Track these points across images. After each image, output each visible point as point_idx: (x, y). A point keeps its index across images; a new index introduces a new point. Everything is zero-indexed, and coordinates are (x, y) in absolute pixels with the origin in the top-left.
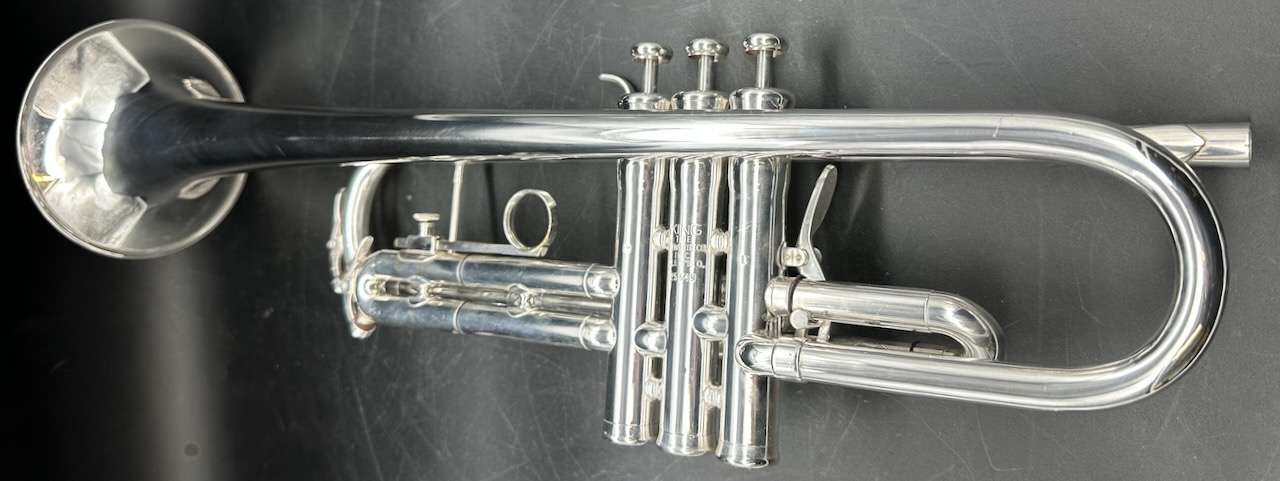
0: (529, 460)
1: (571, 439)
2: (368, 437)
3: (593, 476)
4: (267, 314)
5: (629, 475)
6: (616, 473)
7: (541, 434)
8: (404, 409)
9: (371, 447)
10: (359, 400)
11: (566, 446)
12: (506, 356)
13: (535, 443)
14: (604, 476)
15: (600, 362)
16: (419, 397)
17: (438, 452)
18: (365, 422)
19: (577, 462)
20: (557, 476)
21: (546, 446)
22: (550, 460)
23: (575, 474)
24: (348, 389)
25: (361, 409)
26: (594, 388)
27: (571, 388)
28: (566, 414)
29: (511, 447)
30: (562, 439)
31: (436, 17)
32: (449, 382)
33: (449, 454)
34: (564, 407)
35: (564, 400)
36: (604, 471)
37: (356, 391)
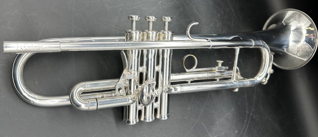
0: (190, 4)
1: (181, 10)
2: (230, 5)
3: (174, 2)
5: (166, 3)
6: (169, 4)
7: (188, 10)
8: (222, 12)
11: (182, 8)
12: (199, 27)
13: (189, 8)
14: (172, 2)
15: (176, 28)
16: (219, 15)
17: (212, 3)
19: (179, 5)
20: (183, 1)
21: (186, 8)
22: (185, 5)
23: (178, 2)
24: (237, 15)
25: (233, 11)
26: (177, 22)
27: (182, 21)
29: (195, 7)
30: (183, 10)
31: (232, 110)
32: (212, 20)
33: (209, 3)
34: (183, 17)
36: (172, 4)
37: (235, 15)
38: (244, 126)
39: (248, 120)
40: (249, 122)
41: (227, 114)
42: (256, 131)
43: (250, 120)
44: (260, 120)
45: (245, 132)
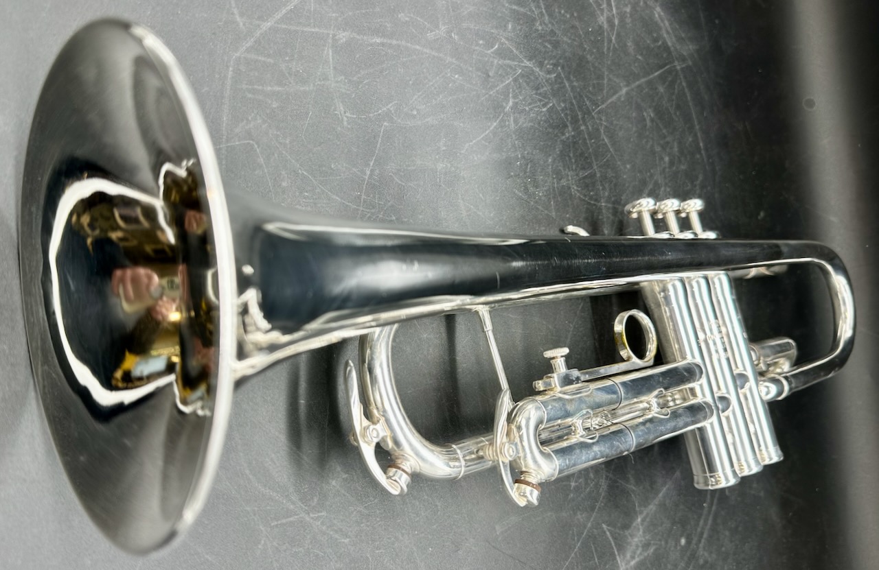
0: (593, 114)
1: (567, 135)
2: (696, 123)
3: (551, 105)
4: (762, 214)
5: (527, 109)
6: (536, 109)
7: (586, 136)
8: (676, 148)
9: (694, 116)
10: (703, 152)
11: (570, 128)
16: (667, 159)
18: (699, 135)
19: (563, 116)
21: (583, 128)
22: (580, 115)
24: (710, 160)
27: (570, 178)
28: (571, 155)
30: (573, 134)
35: (574, 167)
37: (705, 160)
38: (702, 522)
39: (712, 504)
40: (714, 508)
41: (665, 489)
42: (727, 533)
43: (715, 501)
44: (739, 499)
45: (703, 541)
